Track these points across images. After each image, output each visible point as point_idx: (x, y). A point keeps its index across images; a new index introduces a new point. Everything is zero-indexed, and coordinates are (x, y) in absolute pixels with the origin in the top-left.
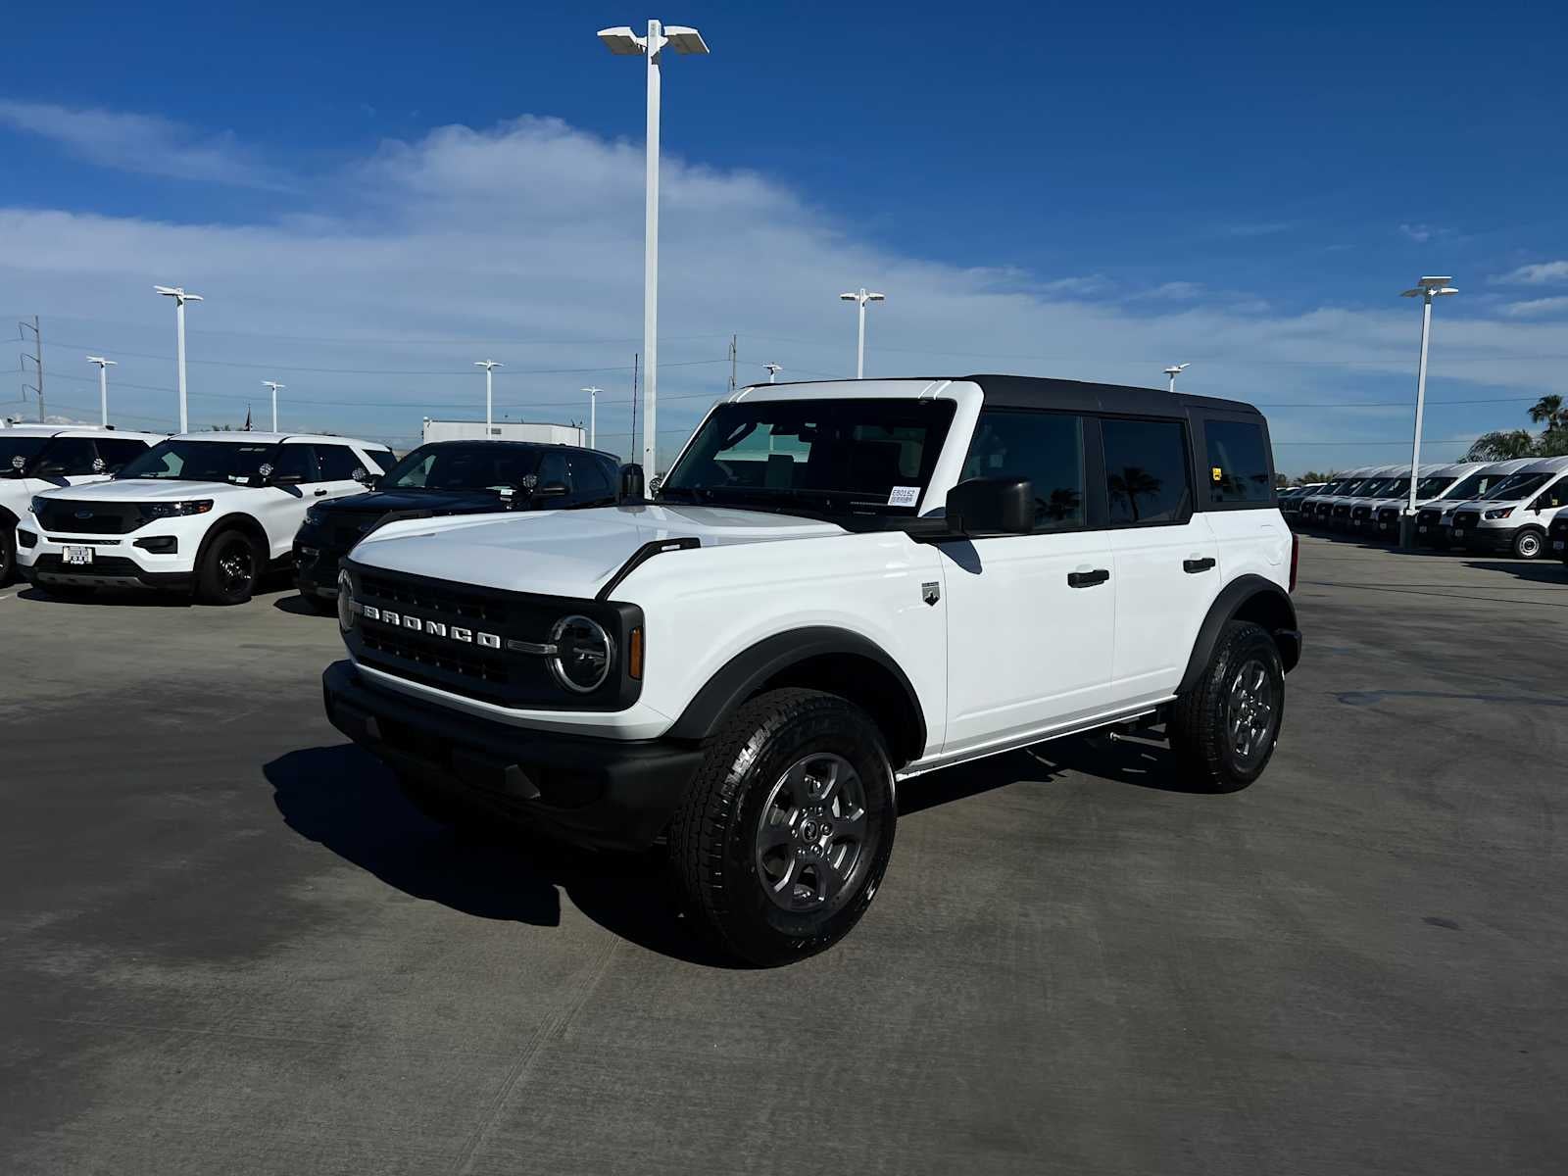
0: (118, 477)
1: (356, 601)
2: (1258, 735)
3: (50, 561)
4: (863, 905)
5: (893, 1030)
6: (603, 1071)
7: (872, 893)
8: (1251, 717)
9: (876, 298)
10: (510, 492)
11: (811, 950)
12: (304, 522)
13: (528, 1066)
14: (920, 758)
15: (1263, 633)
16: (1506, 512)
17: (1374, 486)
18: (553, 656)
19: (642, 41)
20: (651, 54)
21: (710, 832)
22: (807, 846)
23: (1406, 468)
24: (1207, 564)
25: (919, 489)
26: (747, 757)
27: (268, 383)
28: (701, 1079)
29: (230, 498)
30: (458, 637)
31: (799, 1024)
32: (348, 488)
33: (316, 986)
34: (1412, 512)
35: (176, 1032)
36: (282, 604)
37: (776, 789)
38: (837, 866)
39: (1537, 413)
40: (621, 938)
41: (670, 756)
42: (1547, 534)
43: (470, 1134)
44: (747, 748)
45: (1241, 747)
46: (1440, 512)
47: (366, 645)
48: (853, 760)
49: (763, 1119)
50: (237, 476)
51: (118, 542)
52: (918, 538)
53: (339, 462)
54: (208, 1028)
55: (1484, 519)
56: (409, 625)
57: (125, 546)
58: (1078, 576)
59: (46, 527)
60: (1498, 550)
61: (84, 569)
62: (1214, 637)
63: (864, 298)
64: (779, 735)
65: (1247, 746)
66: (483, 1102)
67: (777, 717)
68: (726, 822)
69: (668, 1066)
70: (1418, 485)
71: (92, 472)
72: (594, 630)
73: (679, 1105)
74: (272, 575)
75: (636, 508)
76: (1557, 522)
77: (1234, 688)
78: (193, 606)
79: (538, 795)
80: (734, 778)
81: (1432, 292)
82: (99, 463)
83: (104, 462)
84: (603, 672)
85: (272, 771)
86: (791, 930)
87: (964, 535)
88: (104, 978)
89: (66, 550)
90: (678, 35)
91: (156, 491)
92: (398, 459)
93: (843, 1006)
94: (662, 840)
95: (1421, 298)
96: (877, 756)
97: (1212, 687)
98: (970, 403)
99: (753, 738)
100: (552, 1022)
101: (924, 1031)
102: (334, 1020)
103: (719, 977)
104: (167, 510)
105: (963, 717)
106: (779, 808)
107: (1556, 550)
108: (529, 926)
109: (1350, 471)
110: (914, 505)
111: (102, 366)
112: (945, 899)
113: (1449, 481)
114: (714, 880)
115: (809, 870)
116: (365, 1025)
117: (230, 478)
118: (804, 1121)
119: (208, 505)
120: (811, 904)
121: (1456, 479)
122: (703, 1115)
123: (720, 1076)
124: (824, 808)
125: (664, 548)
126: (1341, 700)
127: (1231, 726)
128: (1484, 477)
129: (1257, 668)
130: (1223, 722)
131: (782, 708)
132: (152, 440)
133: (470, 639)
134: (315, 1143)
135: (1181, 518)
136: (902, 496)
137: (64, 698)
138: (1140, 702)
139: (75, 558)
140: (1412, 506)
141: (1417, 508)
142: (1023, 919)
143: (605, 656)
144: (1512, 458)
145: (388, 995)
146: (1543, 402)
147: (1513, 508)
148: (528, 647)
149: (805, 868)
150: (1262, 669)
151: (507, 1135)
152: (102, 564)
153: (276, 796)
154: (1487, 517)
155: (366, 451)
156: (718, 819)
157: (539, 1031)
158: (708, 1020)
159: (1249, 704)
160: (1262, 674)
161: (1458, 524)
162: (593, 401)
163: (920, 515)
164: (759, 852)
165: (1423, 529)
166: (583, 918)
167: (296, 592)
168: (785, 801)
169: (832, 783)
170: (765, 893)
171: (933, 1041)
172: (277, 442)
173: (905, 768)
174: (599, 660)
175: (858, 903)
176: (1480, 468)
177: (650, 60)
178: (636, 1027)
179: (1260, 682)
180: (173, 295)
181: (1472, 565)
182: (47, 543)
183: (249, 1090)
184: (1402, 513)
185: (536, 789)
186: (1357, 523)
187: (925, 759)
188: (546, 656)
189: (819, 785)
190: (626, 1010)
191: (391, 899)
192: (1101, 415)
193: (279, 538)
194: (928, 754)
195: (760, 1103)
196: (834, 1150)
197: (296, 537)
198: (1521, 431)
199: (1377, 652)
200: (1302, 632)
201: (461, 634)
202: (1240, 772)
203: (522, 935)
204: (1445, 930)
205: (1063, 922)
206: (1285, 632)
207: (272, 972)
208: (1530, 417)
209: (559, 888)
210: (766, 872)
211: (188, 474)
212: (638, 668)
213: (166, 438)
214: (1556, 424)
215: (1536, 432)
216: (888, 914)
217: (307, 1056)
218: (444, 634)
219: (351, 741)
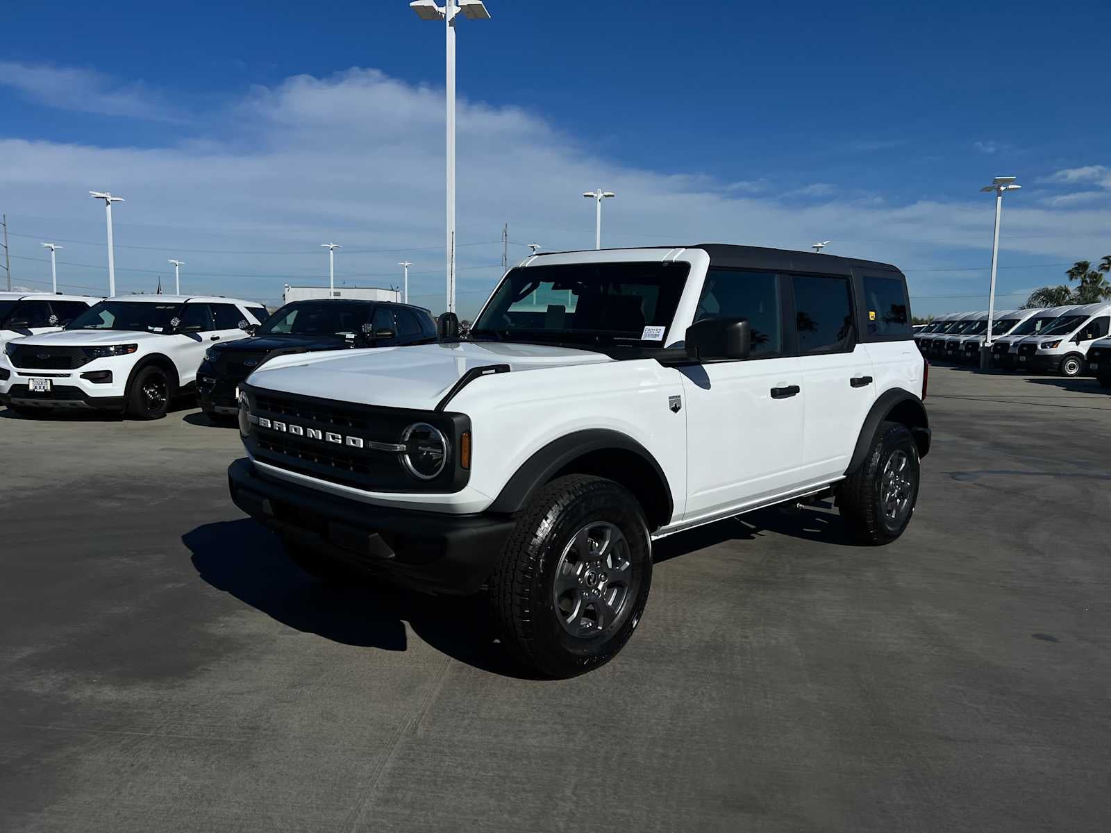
0: (68, 328)
1: (252, 414)
2: (901, 503)
3: (19, 390)
4: (629, 632)
5: (657, 724)
6: (447, 758)
7: (636, 623)
8: (896, 491)
9: (609, 196)
10: (353, 336)
11: (593, 666)
12: (204, 359)
13: (391, 755)
14: (668, 524)
15: (906, 430)
16: (1055, 344)
17: (961, 326)
18: (403, 453)
19: (442, 10)
20: (448, 19)
21: (520, 581)
22: (588, 590)
23: (984, 314)
24: (866, 381)
25: (664, 328)
26: (546, 526)
27: (172, 261)
28: (521, 763)
29: (150, 343)
30: (331, 439)
31: (588, 720)
32: (236, 334)
33: (230, 698)
34: (989, 344)
35: (128, 735)
36: (188, 419)
37: (567, 549)
38: (610, 603)
39: (1072, 275)
40: (452, 659)
41: (492, 525)
42: (1086, 359)
43: (352, 808)
44: (546, 519)
45: (890, 512)
46: (1009, 344)
47: (261, 446)
48: (622, 526)
49: (568, 792)
50: (154, 327)
51: (69, 375)
52: (665, 364)
53: (228, 316)
54: (152, 731)
55: (1040, 348)
56: (294, 431)
57: (74, 378)
58: (778, 390)
59: (16, 365)
60: (1050, 370)
61: (45, 395)
62: (872, 433)
63: (600, 196)
64: (569, 509)
65: (894, 512)
66: (360, 783)
67: (567, 495)
68: (532, 573)
69: (495, 754)
70: (993, 325)
71: (49, 325)
72: (433, 433)
73: (505, 783)
74: (181, 398)
75: (453, 345)
76: (1092, 350)
77: (885, 470)
78: (124, 421)
79: (394, 555)
80: (537, 541)
81: (1002, 188)
82: (53, 319)
83: (57, 317)
84: (440, 465)
85: (188, 539)
86: (579, 652)
87: (698, 361)
88: (74, 696)
89: (31, 381)
90: (468, 5)
91: (97, 338)
92: (271, 314)
93: (620, 707)
94: (485, 587)
95: (994, 192)
96: (639, 524)
97: (870, 470)
98: (700, 264)
99: (550, 511)
100: (407, 722)
101: (681, 724)
102: (246, 724)
103: (526, 686)
104: (104, 351)
105: (699, 494)
106: (568, 562)
107: (1091, 370)
108: (385, 651)
109: (943, 316)
110: (661, 340)
111: (52, 250)
112: (687, 626)
113: (1014, 322)
114: (524, 616)
115: (591, 607)
116: (269, 727)
117: (150, 328)
118: (599, 794)
119: (134, 347)
120: (592, 632)
121: (1019, 320)
122: (524, 790)
123: (533, 761)
124: (601, 561)
125: (484, 372)
126: (953, 477)
127: (883, 497)
128: (1040, 319)
129: (901, 455)
130: (877, 495)
131: (571, 489)
132: (91, 302)
133: (340, 441)
134: (237, 817)
135: (848, 347)
136: (652, 333)
137: (34, 489)
138: (820, 481)
139: (38, 387)
140: (989, 340)
141: (992, 341)
142: (744, 640)
143: (443, 453)
144: (1057, 306)
145: (284, 704)
146: (1077, 266)
147: (1060, 341)
148: (384, 446)
149: (587, 606)
150: (905, 456)
151: (379, 809)
152: (58, 391)
153: (192, 558)
154: (1042, 347)
155: (247, 308)
156: (526, 571)
157: (398, 730)
158: (521, 719)
159: (895, 482)
160: (904, 460)
161: (1021, 352)
162: (406, 272)
163: (666, 347)
164: (556, 595)
165: (997, 356)
166: (424, 645)
167: (200, 410)
168: (573, 558)
169: (607, 543)
170: (561, 626)
171: (688, 732)
172: (183, 302)
173: (657, 531)
174: (437, 456)
175: (626, 631)
176: (1036, 313)
177: (448, 24)
178: (469, 725)
179: (903, 465)
180: (103, 198)
181: (1032, 381)
182: (17, 376)
183: (186, 778)
184: (981, 345)
185: (392, 551)
186: (950, 352)
187: (672, 524)
188: (398, 453)
189: (597, 545)
190: (461, 713)
191: (282, 633)
192: (792, 273)
193: (186, 370)
194: (674, 521)
195: (566, 780)
196: (623, 815)
197: (199, 370)
198: (1063, 286)
199: (972, 443)
200: (932, 430)
201: (333, 437)
202: (889, 531)
203: (380, 657)
204: (1048, 643)
205: (773, 642)
206: (920, 429)
207: (198, 688)
208: (1067, 277)
209: (405, 622)
210: (560, 609)
211: (118, 326)
212: (467, 462)
213: (102, 300)
214: (1086, 281)
215: (1073, 286)
216: (646, 638)
217: (227, 752)
218: (320, 438)
219: (250, 517)
